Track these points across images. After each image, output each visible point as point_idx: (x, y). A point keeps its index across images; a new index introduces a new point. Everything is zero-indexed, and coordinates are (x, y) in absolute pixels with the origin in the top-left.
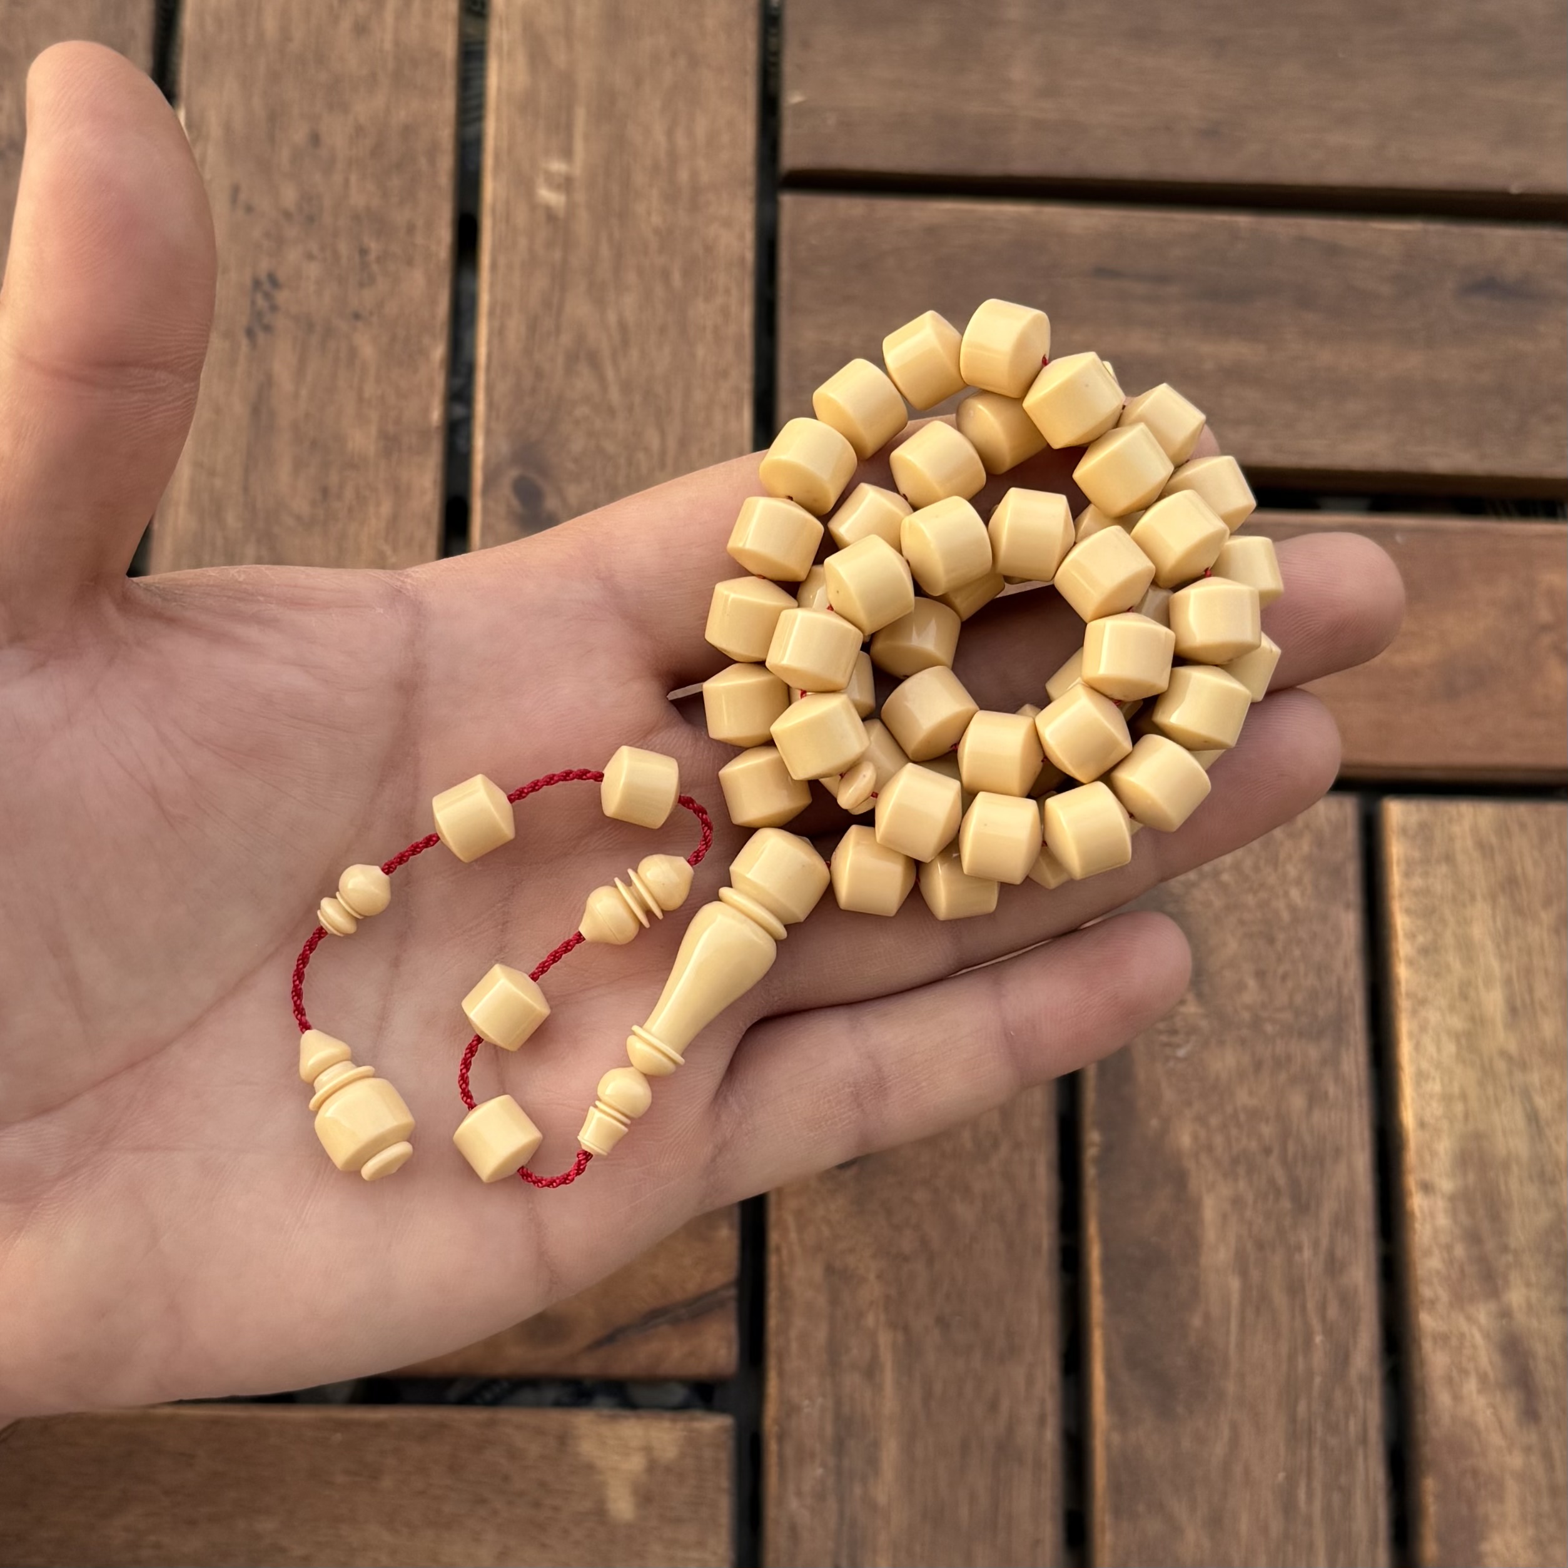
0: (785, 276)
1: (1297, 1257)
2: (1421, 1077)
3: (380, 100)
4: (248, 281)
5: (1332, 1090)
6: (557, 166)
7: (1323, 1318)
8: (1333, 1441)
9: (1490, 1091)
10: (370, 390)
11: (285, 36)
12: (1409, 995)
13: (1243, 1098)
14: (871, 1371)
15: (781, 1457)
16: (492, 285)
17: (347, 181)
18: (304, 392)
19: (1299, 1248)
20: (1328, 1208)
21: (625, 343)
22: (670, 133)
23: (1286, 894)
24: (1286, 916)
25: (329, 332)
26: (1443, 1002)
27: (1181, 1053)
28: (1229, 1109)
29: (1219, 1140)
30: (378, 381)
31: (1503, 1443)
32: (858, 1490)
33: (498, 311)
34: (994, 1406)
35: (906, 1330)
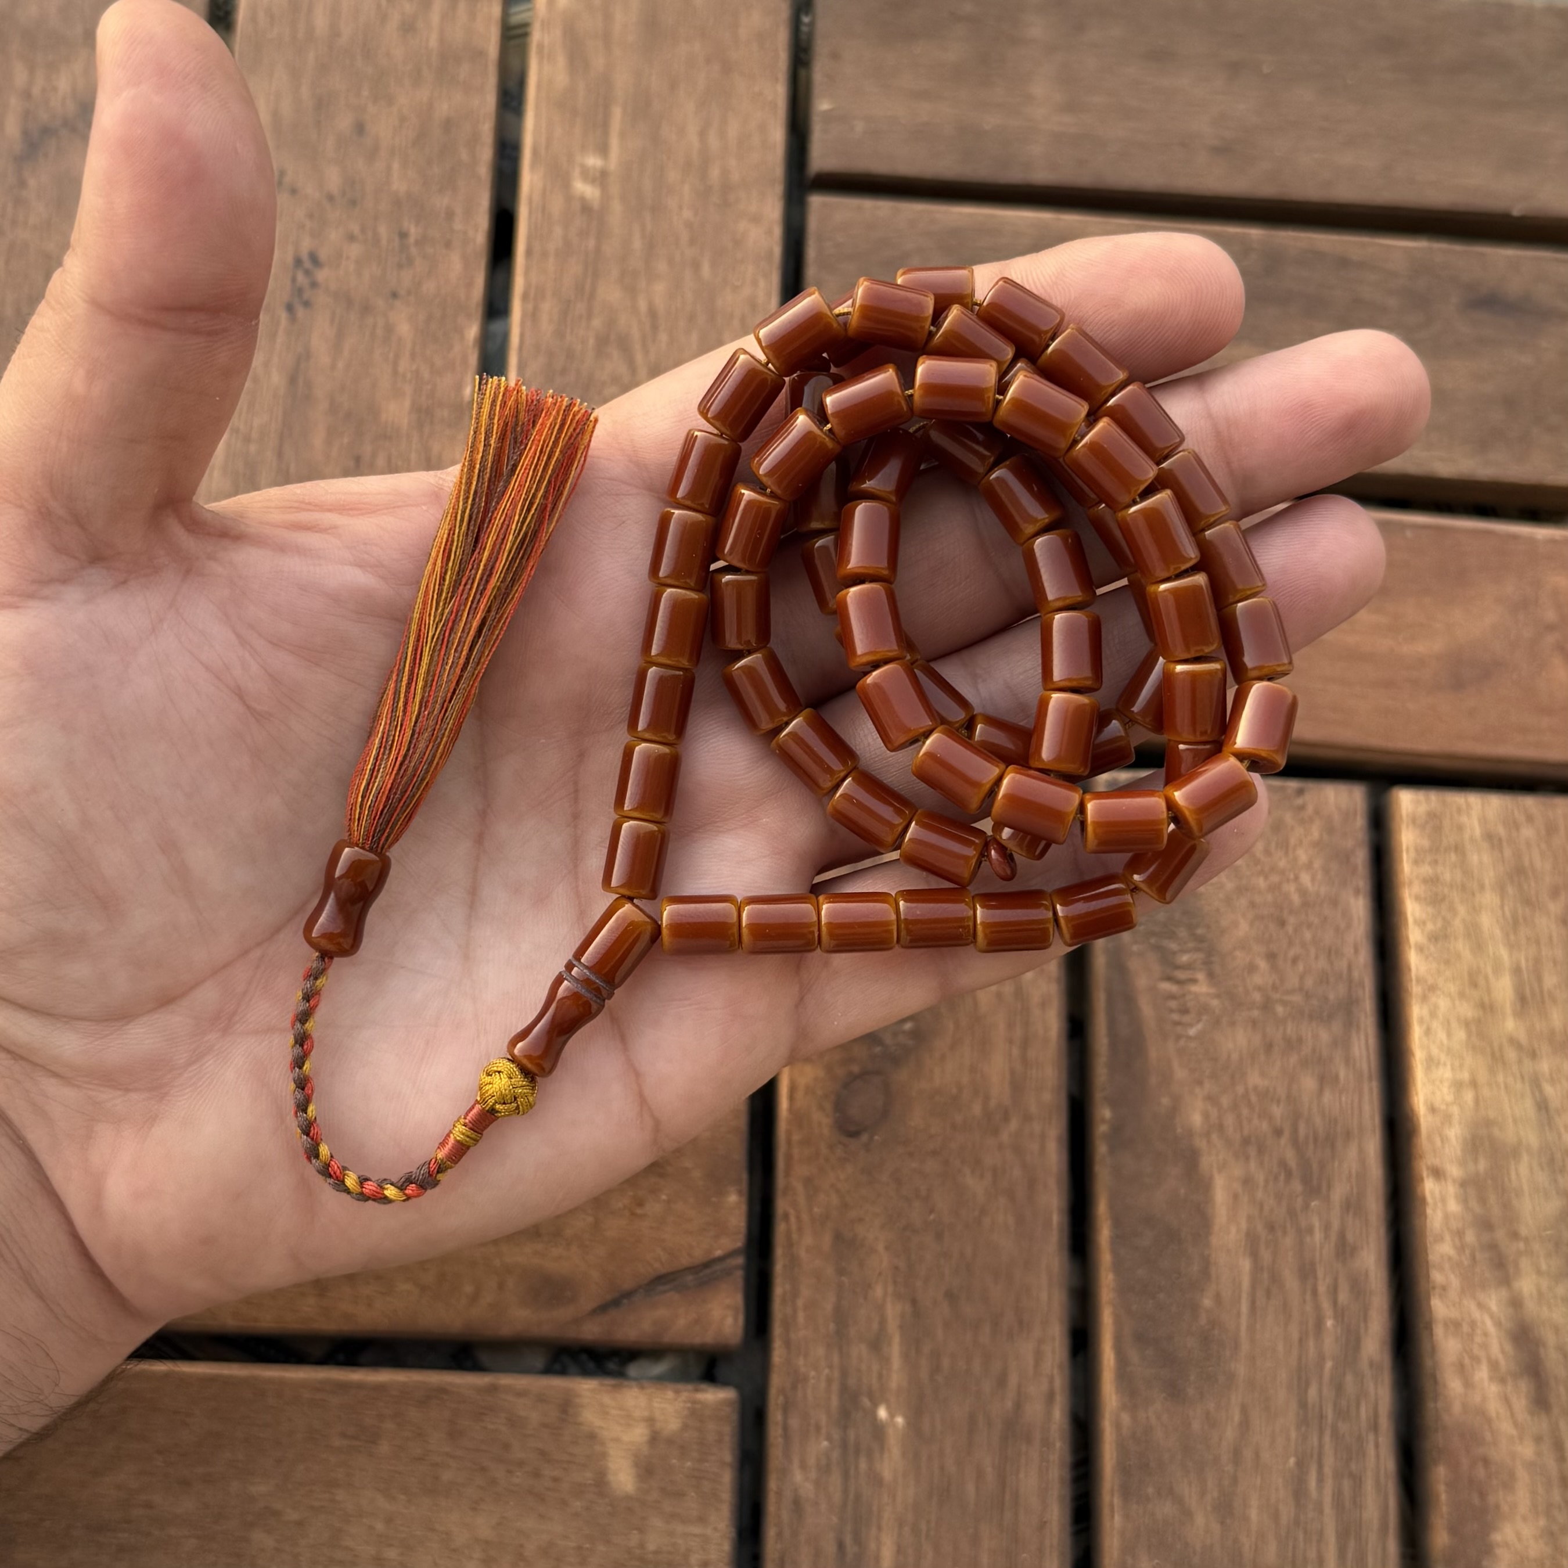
1: (1308, 1239)
2: (1431, 1062)
3: (423, 93)
4: (290, 259)
5: (1342, 1074)
6: (593, 161)
7: (1335, 1303)
8: (1343, 1427)
9: (1500, 1078)
10: (405, 365)
11: (335, 32)
12: (1418, 980)
13: (1254, 1079)
14: (877, 1345)
15: (786, 1428)
16: (526, 268)
17: (389, 168)
19: (1310, 1230)
20: (1339, 1192)
21: (655, 327)
22: (703, 134)
23: (1297, 878)
24: (1296, 899)
25: (367, 309)
26: (1452, 988)
27: (1192, 1032)
28: (1240, 1089)
29: (1229, 1120)
30: (413, 356)
31: (1514, 1432)
32: (863, 1465)
33: (532, 295)
34: (1002, 1381)
35: (914, 1302)
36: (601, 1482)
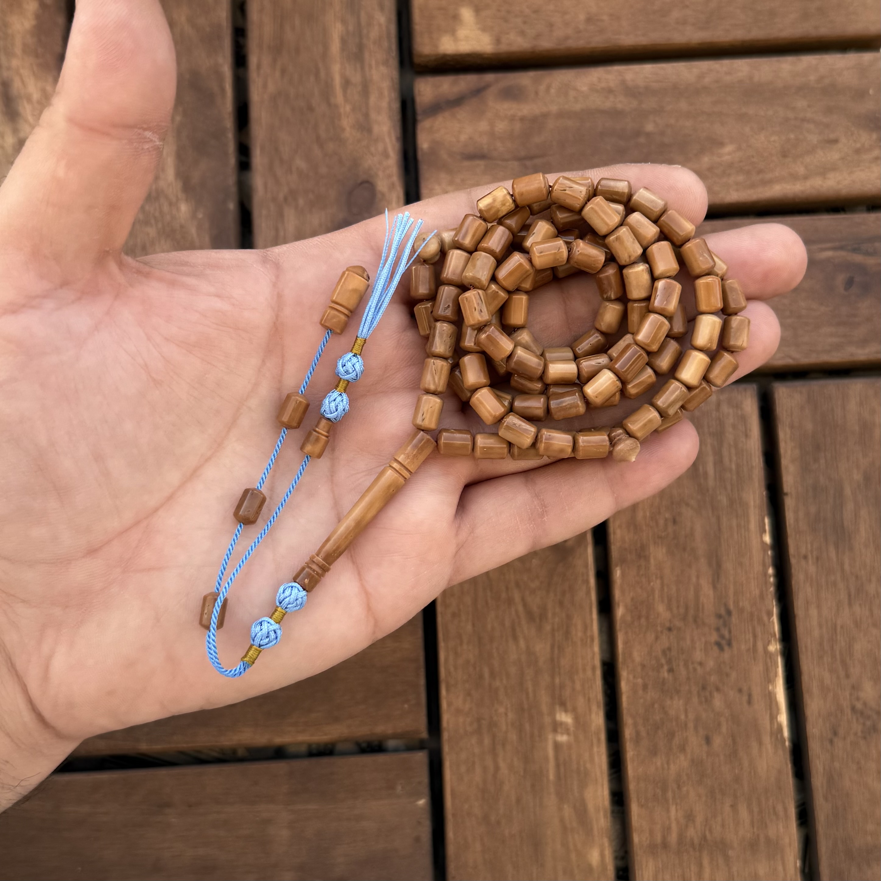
0: (422, 681)
3: (673, 769)
4: (734, 644)
6: (563, 738)
10: (656, 584)
11: (733, 807)
13: (152, 231)
14: (346, 84)
16: (593, 658)
17: (686, 716)
18: (694, 579)
21: (513, 629)
22: (497, 768)
25: (684, 618)
28: (160, 225)
29: (166, 208)
30: (653, 590)
31: (22, 71)
32: (351, 28)
33: (588, 641)
34: (283, 71)
35: (329, 104)
36: (477, 10)
